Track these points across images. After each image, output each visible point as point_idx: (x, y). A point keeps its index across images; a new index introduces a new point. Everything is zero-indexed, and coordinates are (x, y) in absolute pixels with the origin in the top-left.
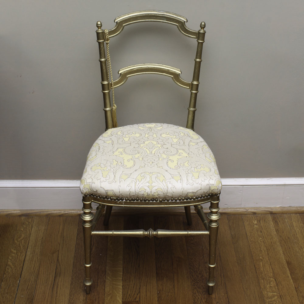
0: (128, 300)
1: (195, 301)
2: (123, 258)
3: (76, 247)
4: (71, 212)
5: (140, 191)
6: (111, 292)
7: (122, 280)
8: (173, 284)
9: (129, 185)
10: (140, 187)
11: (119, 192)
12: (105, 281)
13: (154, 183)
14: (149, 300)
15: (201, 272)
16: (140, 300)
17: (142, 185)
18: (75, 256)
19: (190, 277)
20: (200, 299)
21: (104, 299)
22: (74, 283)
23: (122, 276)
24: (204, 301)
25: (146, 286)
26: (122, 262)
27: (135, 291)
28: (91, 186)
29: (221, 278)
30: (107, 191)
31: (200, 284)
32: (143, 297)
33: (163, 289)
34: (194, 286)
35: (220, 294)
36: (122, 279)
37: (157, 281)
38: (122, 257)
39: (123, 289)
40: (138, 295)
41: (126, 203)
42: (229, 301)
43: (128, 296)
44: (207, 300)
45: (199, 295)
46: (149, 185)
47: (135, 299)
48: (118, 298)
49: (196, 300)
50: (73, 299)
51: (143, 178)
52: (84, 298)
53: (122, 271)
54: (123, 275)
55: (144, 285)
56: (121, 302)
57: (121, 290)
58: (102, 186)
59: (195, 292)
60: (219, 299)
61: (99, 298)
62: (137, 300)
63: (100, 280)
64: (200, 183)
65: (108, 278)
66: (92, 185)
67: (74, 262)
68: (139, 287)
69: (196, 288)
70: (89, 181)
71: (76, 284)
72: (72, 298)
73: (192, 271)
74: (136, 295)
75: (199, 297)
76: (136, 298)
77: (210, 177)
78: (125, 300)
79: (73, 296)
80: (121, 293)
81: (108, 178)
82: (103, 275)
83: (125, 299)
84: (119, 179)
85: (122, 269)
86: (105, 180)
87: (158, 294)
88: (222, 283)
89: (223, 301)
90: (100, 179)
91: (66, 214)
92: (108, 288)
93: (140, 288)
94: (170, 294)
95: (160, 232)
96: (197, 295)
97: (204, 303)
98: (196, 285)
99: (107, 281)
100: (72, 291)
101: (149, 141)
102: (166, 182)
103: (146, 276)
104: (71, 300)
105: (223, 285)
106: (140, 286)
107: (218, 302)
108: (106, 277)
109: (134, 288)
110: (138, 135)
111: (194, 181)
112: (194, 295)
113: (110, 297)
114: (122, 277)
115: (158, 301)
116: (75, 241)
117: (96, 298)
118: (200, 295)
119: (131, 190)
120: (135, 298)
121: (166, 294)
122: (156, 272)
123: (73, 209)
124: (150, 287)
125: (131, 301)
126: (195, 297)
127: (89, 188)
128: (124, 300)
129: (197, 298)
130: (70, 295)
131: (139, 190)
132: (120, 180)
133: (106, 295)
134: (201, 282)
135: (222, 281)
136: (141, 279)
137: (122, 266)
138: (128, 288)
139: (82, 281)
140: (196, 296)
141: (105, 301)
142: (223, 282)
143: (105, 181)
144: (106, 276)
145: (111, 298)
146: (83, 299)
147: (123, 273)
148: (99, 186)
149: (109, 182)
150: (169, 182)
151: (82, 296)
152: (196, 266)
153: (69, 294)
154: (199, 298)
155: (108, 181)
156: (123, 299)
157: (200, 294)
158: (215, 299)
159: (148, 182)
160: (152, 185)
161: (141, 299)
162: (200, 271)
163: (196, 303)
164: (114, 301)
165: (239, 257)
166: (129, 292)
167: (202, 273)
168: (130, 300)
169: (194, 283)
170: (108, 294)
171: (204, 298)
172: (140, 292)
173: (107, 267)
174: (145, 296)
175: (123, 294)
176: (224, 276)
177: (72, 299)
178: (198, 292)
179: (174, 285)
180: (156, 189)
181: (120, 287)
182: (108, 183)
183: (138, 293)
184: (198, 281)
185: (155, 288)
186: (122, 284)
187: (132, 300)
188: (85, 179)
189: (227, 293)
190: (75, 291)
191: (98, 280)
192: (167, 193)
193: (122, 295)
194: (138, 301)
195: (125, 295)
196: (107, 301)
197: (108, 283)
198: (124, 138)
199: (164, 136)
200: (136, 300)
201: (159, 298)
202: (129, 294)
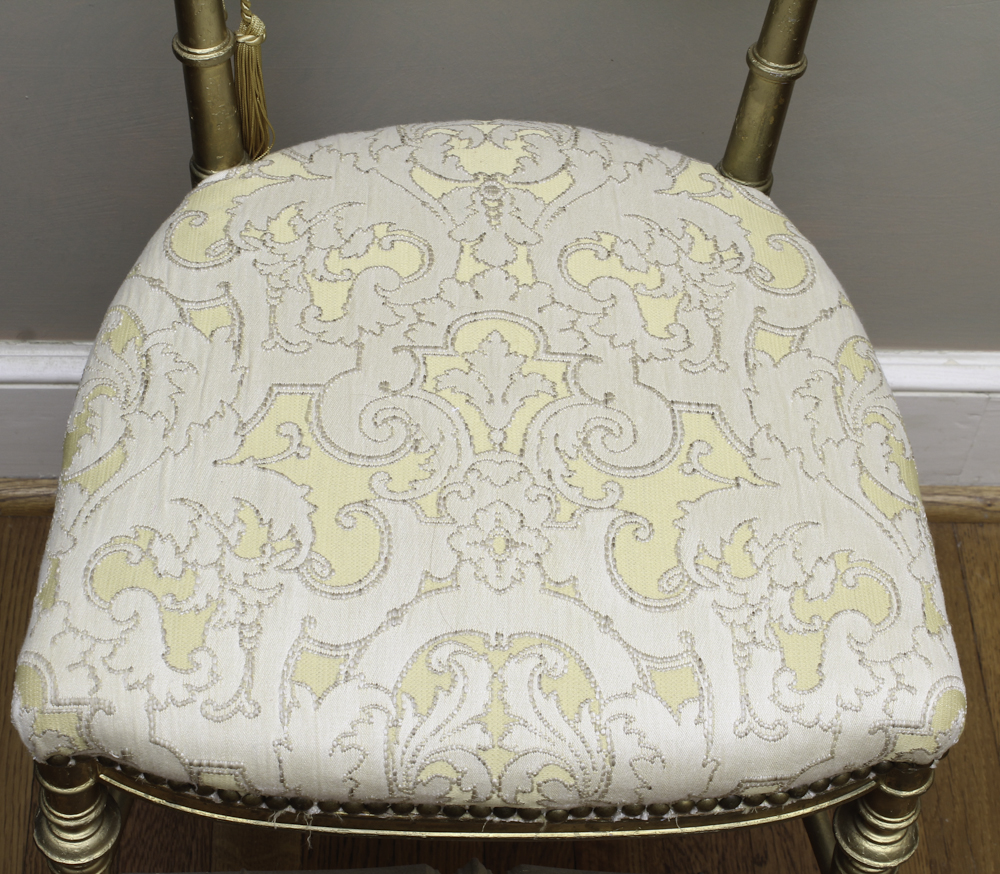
5: (424, 777)
9: (346, 742)
10: (422, 755)
11: (275, 781)
13: (517, 730)
17: (434, 744)
28: (88, 727)
30: (195, 770)
46: (486, 741)
51: (445, 681)
58: (164, 735)
66: (93, 722)
70: (72, 686)
81: (200, 678)
84: (282, 687)
86: (181, 694)
90: (150, 678)
101: (484, 327)
102: (606, 715)
110: (406, 258)
111: (787, 710)
119: (355, 775)
127: (73, 734)
131: (413, 772)
132: (288, 699)
143: (184, 703)
148: (142, 730)
149: (210, 709)
150: (622, 722)
155: (200, 698)
159: (476, 720)
160: (506, 742)
180: (533, 769)
182: (205, 716)
188: (42, 666)
192: (606, 791)
198: (315, 285)
199: (583, 265)
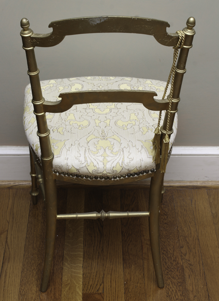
0: (89, 292)
1: (168, 294)
2: (84, 240)
3: (27, 226)
4: (22, 183)
6: (69, 281)
7: (83, 267)
8: (143, 272)
12: (62, 268)
14: (114, 292)
15: (176, 258)
16: (103, 292)
18: (27, 237)
19: (163, 265)
20: (174, 291)
21: (61, 291)
22: (25, 270)
23: (82, 262)
24: (179, 294)
25: (111, 275)
26: (83, 245)
27: (98, 281)
29: (200, 265)
31: (175, 273)
32: (108, 289)
33: (131, 278)
34: (168, 275)
35: (198, 286)
36: (82, 265)
37: (124, 269)
38: (83, 239)
39: (84, 278)
40: (101, 285)
42: (209, 295)
43: (89, 287)
44: (182, 293)
45: (174, 287)
47: (98, 291)
48: (78, 290)
49: (169, 292)
50: (25, 290)
52: (37, 289)
53: (82, 256)
54: (83, 261)
55: (109, 274)
56: (81, 294)
57: (81, 280)
59: (168, 283)
60: (197, 292)
61: (55, 289)
62: (100, 291)
63: (56, 267)
65: (66, 264)
67: (25, 245)
68: (103, 275)
69: (169, 278)
71: (28, 271)
72: (23, 288)
73: (165, 256)
74: (98, 286)
75: (174, 289)
76: (99, 289)
78: (85, 291)
79: (24, 286)
80: (81, 283)
82: (59, 261)
83: (86, 290)
85: (82, 253)
87: (125, 284)
88: (200, 273)
89: (201, 294)
91: (16, 185)
92: (66, 276)
93: (103, 278)
94: (139, 285)
96: (171, 286)
97: (179, 296)
98: (170, 275)
99: (64, 268)
100: (23, 280)
103: (111, 262)
104: (22, 291)
105: (201, 275)
106: (104, 274)
107: (195, 296)
108: (63, 263)
109: (97, 277)
112: (167, 286)
113: (68, 287)
114: (82, 263)
115: (125, 293)
116: (27, 218)
117: (51, 289)
118: (175, 287)
120: (97, 289)
121: (135, 284)
122: (123, 258)
123: (25, 181)
124: (115, 276)
125: (93, 293)
126: (169, 289)
128: (84, 292)
129: (171, 290)
130: (20, 285)
133: (63, 285)
134: (176, 270)
135: (200, 270)
136: (105, 266)
137: (82, 250)
138: (89, 277)
139: (35, 268)
140: (169, 288)
141: (62, 292)
142: (202, 271)
144: (64, 263)
145: (69, 289)
146: (36, 290)
147: (84, 258)
151: (35, 286)
152: (170, 251)
153: (19, 284)
154: (173, 290)
156: (83, 290)
157: (175, 285)
158: (192, 291)
161: (105, 290)
162: (175, 257)
163: (169, 296)
164: (73, 293)
166: (91, 283)
167: (177, 259)
168: (92, 292)
169: (168, 272)
170: (66, 284)
171: (179, 290)
172: (103, 282)
173: (65, 251)
174: (109, 287)
175: (83, 284)
176: (203, 264)
177: (24, 290)
178: (172, 283)
179: (144, 274)
181: (79, 275)
183: (101, 283)
184: (173, 270)
185: (121, 277)
186: (82, 272)
187: (95, 292)
189: (206, 285)
190: (26, 281)
191: (54, 267)
193: (82, 286)
194: (101, 293)
195: (86, 286)
196: (64, 292)
197: (66, 270)
200: (99, 292)
201: (126, 289)
202: (91, 284)
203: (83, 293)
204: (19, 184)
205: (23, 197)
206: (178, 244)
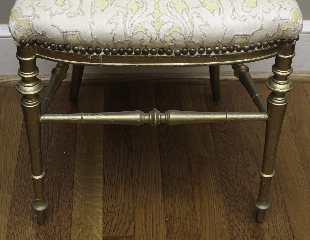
0: (113, 235)
1: (232, 235)
2: (104, 158)
3: (20, 138)
5: (135, 32)
6: (82, 219)
7: (103, 197)
8: (193, 203)
9: (111, 21)
10: (135, 24)
11: (90, 36)
12: (72, 200)
13: (164, 17)
14: (151, 234)
15: (241, 181)
16: (134, 235)
17: (138, 21)
18: (19, 156)
19: (223, 191)
20: (242, 231)
21: (71, 234)
22: (16, 204)
23: (102, 189)
24: (248, 235)
25: (146, 208)
26: (102, 165)
27: (126, 218)
28: (32, 24)
29: (276, 192)
30: (65, 34)
31: (240, 204)
32: (141, 229)
33: (175, 212)
34: (231, 206)
35: (277, 223)
36: (101, 195)
37: (164, 198)
38: (102, 156)
39: (104, 214)
40: (130, 224)
41: (105, 59)
42: (294, 235)
43: (113, 227)
44: (254, 233)
45: (240, 225)
46: (154, 20)
47: (126, 232)
48: (96, 232)
49: (234, 232)
50: (15, 234)
51: (141, 5)
52: (34, 233)
53: (102, 181)
54: (104, 188)
55: (142, 207)
56: (100, 238)
57: (101, 217)
58: (55, 23)
59: (231, 219)
60: (276, 232)
61: (60, 231)
62: (130, 233)
63: (63, 198)
64: (259, 16)
65: (78, 193)
66: (34, 22)
67: (16, 167)
68: (133, 209)
69: (233, 211)
70: (27, 12)
71: (20, 205)
72: (12, 232)
73: (224, 179)
74: (127, 226)
75: (240, 227)
76: (128, 229)
77: (281, 3)
78: (107, 234)
79: (13, 228)
80: (101, 222)
81: (67, 6)
82: (67, 189)
83: (108, 232)
84: (91, 8)
85: (101, 177)
86: (60, 11)
87: (167, 222)
88: (278, 202)
89: (282, 234)
90: (51, 8)
92: (77, 212)
93: (134, 213)
94: (187, 222)
95: (174, 116)
96: (236, 223)
97: (249, 238)
98: (233, 206)
99: (75, 199)
100: (12, 219)
102: (191, 13)
103: (144, 189)
104: (10, 236)
105: (280, 205)
106: (135, 208)
107: (273, 237)
108: (73, 191)
109: (124, 212)
111: (246, 12)
112: (231, 224)
113: (81, 228)
114: (102, 192)
115: (167, 236)
116: (20, 128)
117: (55, 232)
118: (242, 224)
119: (115, 31)
120: (126, 229)
121: (182, 222)
122: (163, 183)
124: (152, 209)
125: (119, 235)
126: (233, 227)
127: (27, 28)
128: (106, 236)
129: (236, 229)
130: (8, 226)
131: (132, 30)
132: (93, 10)
133: (73, 226)
134: (242, 199)
135: (278, 199)
136: (136, 196)
137: (102, 172)
138: (113, 212)
139: (31, 200)
140: (234, 225)
141: (72, 236)
142: (280, 199)
143: (61, 13)
144: (75, 191)
145: (83, 230)
146: (31, 234)
147: (104, 184)
148: (49, 23)
149: (69, 15)
150: (196, 14)
151: (31, 228)
152: (232, 171)
153: (6, 225)
154: (239, 230)
155: (66, 12)
156: (104, 232)
157: (241, 222)
158: (268, 230)
159: (151, 14)
160: (160, 20)
161: (137, 231)
162: (239, 179)
163: (234, 238)
164: (88, 237)
165: (305, 155)
166: (115, 220)
167: (243, 183)
168: (117, 235)
169: (230, 203)
170: (78, 224)
171: (248, 229)
172: (134, 219)
173: (75, 175)
174: (144, 226)
175: (104, 223)
176: (281, 189)
177: (13, 234)
178: (237, 219)
179: (194, 206)
180: (169, 28)
181: (98, 210)
182: (68, 17)
183: (131, 221)
184: (237, 199)
185: (160, 211)
186: (102, 205)
187: (121, 235)
188: (18, 9)
189: (289, 221)
190: (17, 220)
191: (59, 199)
192: (192, 37)
193: (102, 226)
194: (130, 236)
195: (108, 225)
196: (75, 236)
197: (78, 203)
200: (128, 235)
201: (169, 229)
202: (115, 222)
203: (103, 237)
204: (9, 80)
205: (14, 98)
206: (242, 161)
